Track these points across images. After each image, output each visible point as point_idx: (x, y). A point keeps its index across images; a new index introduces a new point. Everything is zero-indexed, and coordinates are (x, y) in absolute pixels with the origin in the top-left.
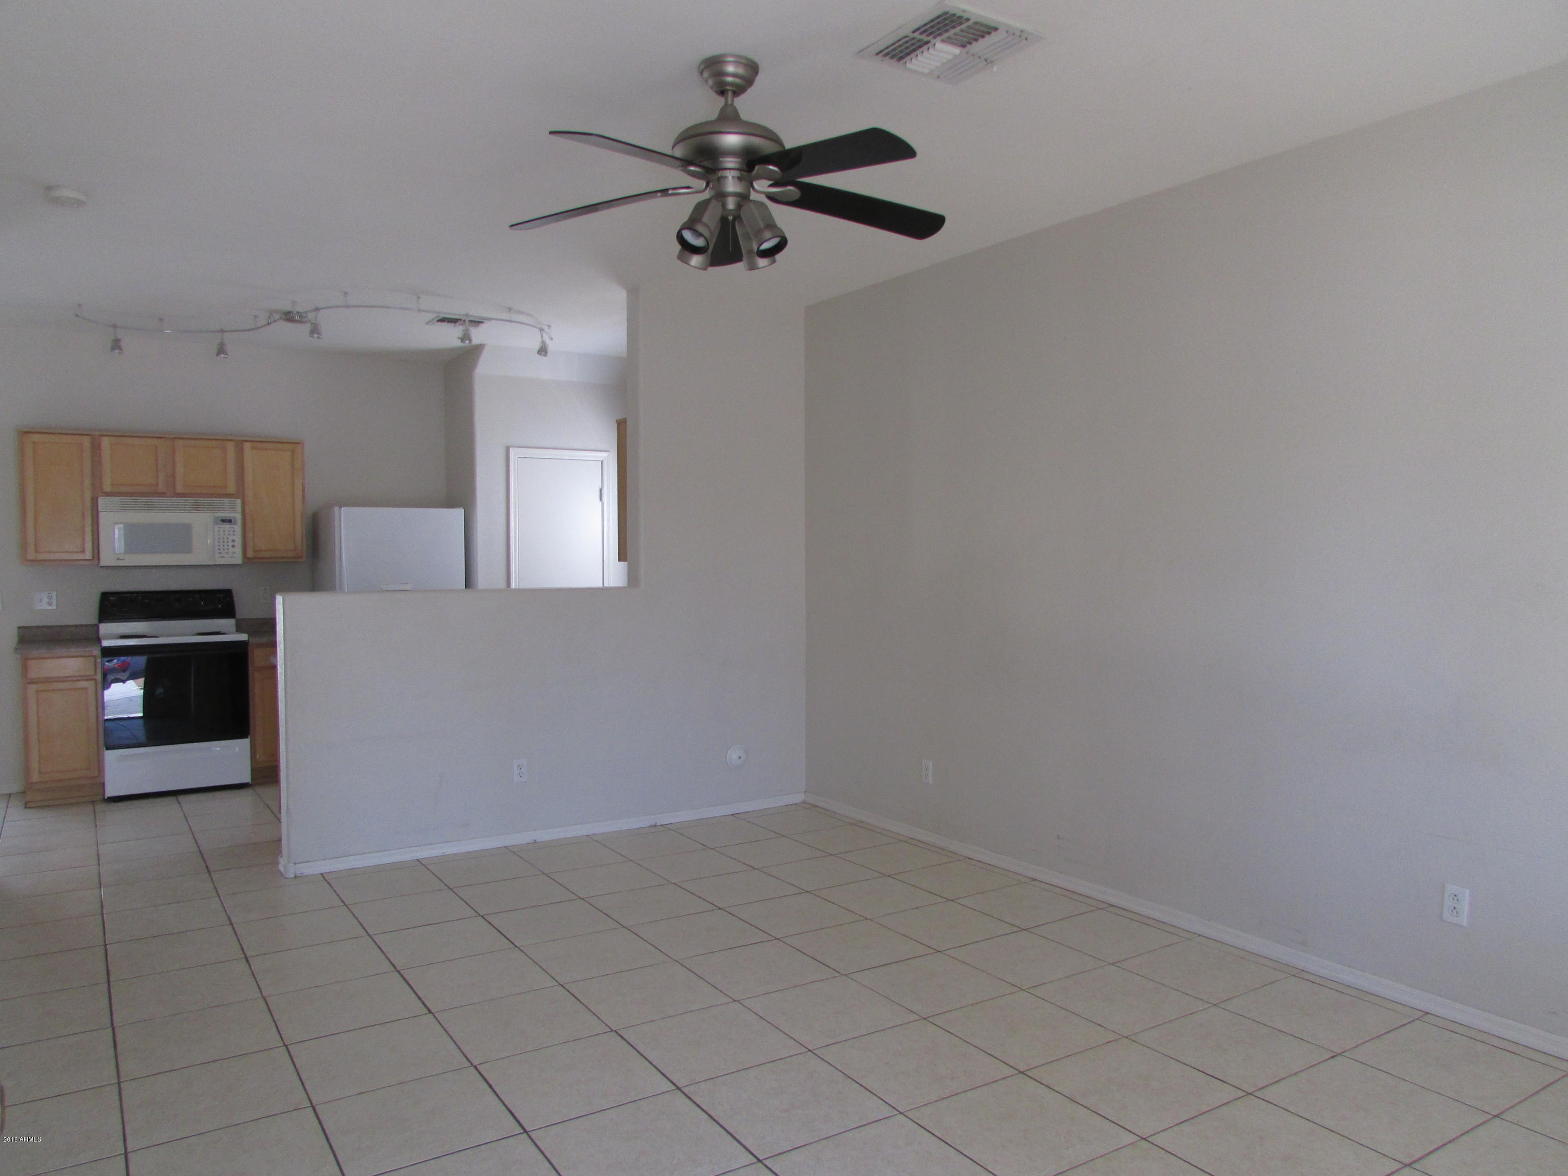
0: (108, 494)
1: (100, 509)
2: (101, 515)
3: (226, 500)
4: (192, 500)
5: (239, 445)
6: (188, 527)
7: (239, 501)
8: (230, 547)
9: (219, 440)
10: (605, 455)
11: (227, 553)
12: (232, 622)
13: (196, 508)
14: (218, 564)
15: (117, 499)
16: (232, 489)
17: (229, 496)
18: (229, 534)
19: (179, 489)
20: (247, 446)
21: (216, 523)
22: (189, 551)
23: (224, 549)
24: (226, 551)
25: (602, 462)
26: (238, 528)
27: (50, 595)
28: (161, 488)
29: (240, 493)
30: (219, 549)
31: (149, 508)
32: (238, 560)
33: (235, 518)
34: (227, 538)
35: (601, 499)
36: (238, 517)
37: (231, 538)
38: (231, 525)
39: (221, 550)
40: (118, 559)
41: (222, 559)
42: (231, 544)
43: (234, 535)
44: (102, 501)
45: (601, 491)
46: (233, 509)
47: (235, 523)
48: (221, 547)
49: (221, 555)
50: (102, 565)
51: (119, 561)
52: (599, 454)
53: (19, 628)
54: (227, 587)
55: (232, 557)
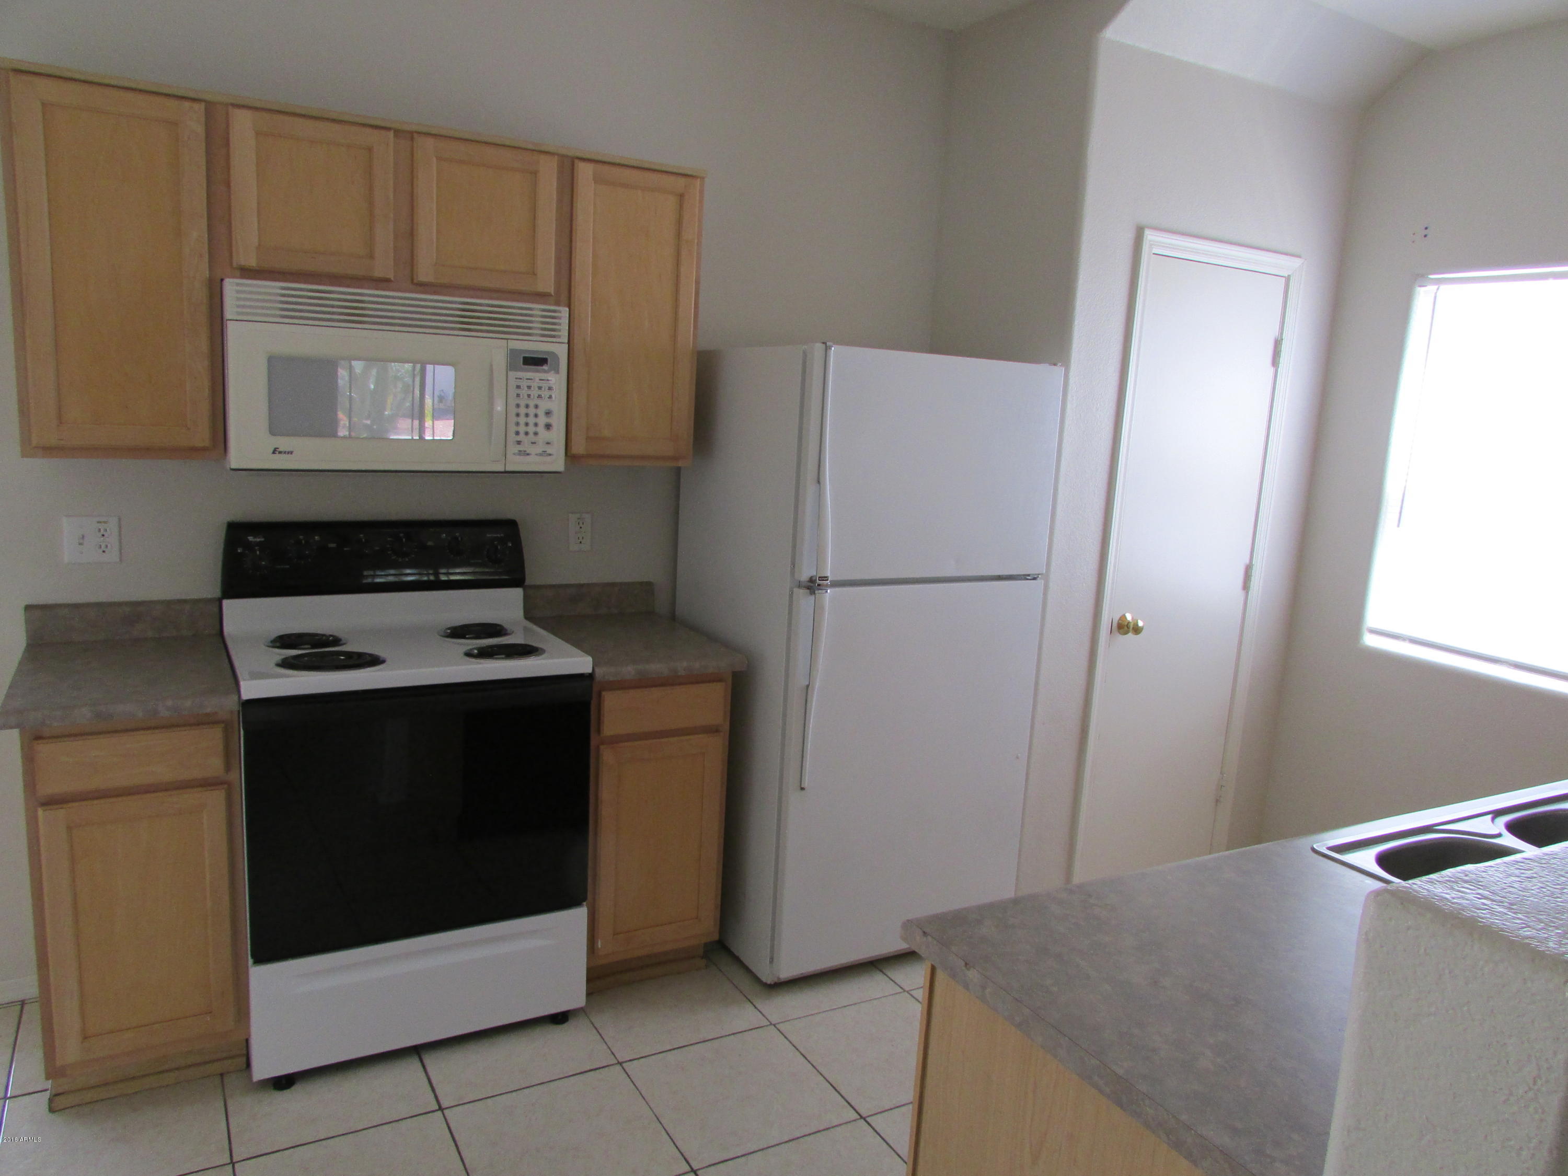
0: (247, 273)
1: (228, 314)
2: (233, 331)
3: (537, 308)
4: (456, 301)
5: (565, 171)
7: (562, 313)
8: (541, 429)
10: (1296, 263)
11: (532, 443)
12: (515, 595)
13: (468, 324)
14: (512, 469)
15: (274, 287)
16: (547, 281)
17: (541, 297)
18: (539, 397)
19: (425, 273)
20: (584, 174)
21: (512, 365)
23: (527, 433)
24: (531, 437)
25: (1288, 279)
26: (556, 380)
27: (102, 526)
28: (383, 267)
29: (565, 292)
30: (517, 433)
31: (355, 316)
32: (558, 463)
33: (555, 355)
34: (536, 407)
35: (1275, 361)
36: (562, 351)
37: (544, 406)
38: (544, 371)
39: (521, 437)
42: (542, 420)
43: (550, 397)
44: (231, 287)
45: (1278, 344)
46: (551, 332)
47: (553, 368)
48: (522, 429)
49: (521, 448)
50: (234, 465)
51: (277, 456)
52: (1283, 261)
53: (28, 608)
54: (509, 516)
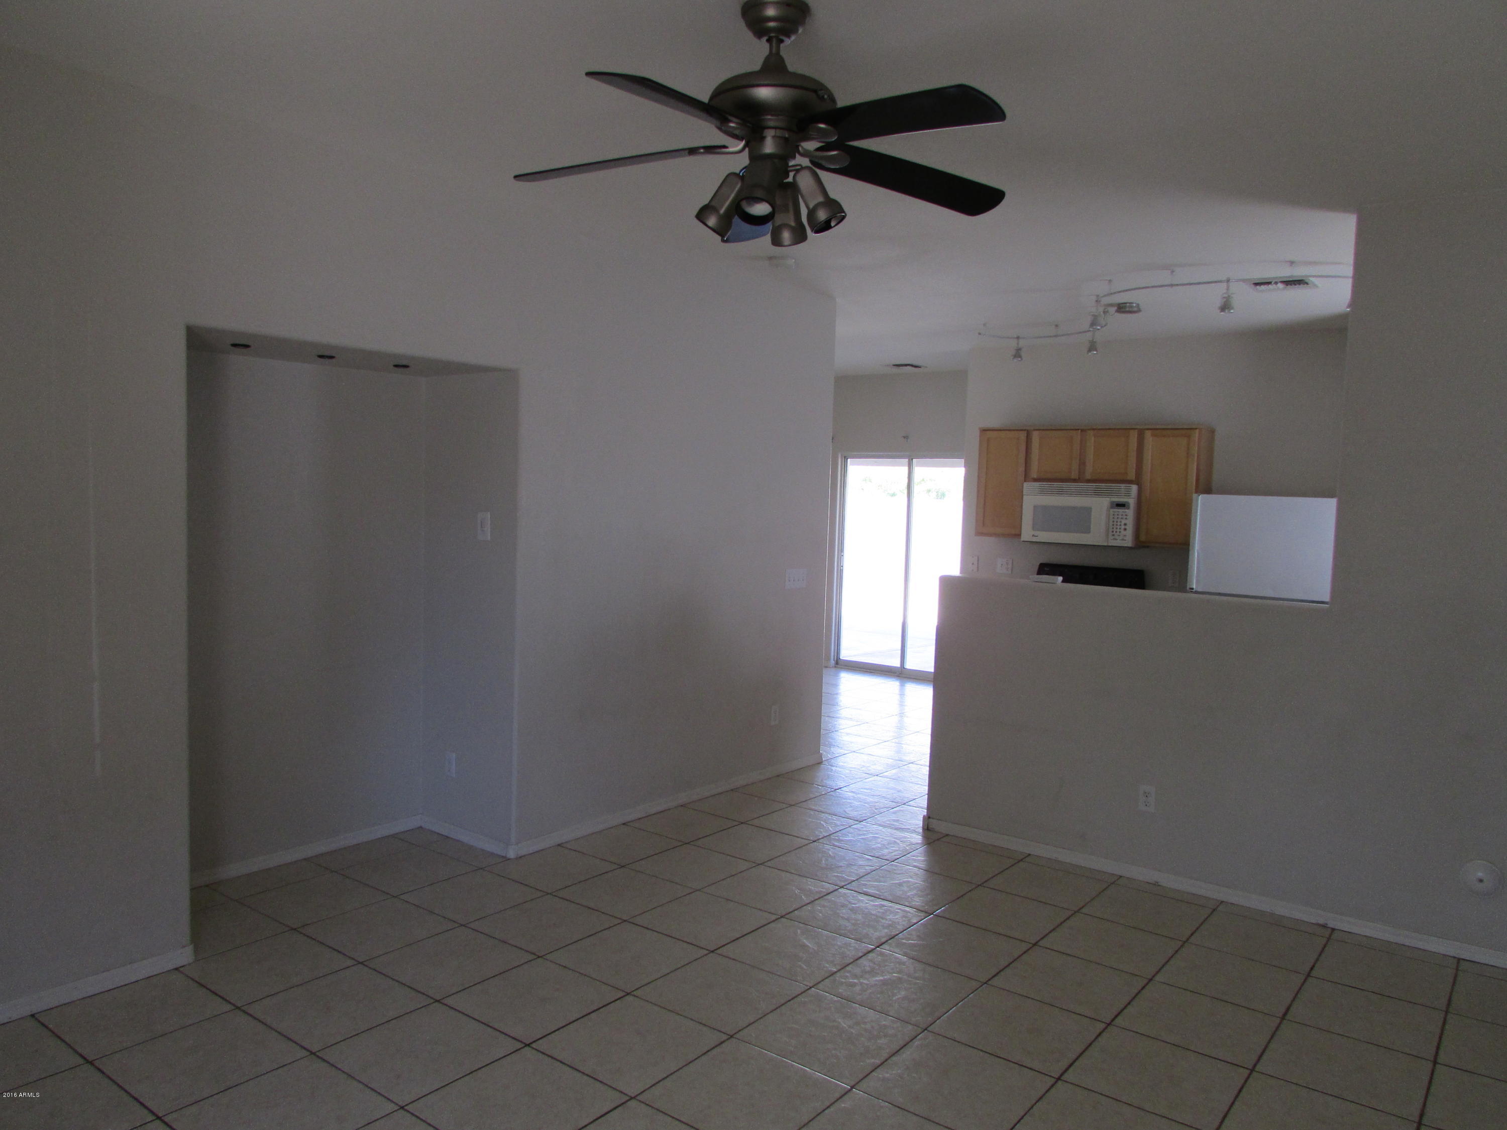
0: (1032, 480)
1: (1024, 493)
2: (1025, 498)
3: (1123, 486)
4: (1094, 486)
5: (1141, 434)
6: (1088, 510)
7: (1134, 488)
8: (1122, 531)
9: (1123, 431)
11: (1119, 536)
13: (1097, 493)
14: (1110, 545)
15: (1039, 484)
16: (1132, 475)
17: (1127, 482)
18: (1123, 518)
19: (1087, 475)
20: (1148, 434)
21: (1112, 507)
22: (1087, 530)
23: (1116, 532)
24: (1118, 533)
26: (1130, 513)
27: (1008, 561)
28: (1073, 474)
29: (1138, 481)
30: (1113, 532)
31: (1060, 492)
32: (1129, 543)
33: (1128, 503)
34: (1120, 522)
36: (1132, 502)
37: (1124, 522)
38: (1125, 509)
40: (1033, 536)
41: (1115, 541)
42: (1123, 527)
43: (1126, 518)
44: (1026, 484)
46: (1128, 494)
47: (1128, 508)
48: (1115, 530)
49: (1114, 537)
50: (1023, 540)
51: (1035, 538)
55: (1123, 540)
